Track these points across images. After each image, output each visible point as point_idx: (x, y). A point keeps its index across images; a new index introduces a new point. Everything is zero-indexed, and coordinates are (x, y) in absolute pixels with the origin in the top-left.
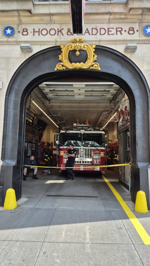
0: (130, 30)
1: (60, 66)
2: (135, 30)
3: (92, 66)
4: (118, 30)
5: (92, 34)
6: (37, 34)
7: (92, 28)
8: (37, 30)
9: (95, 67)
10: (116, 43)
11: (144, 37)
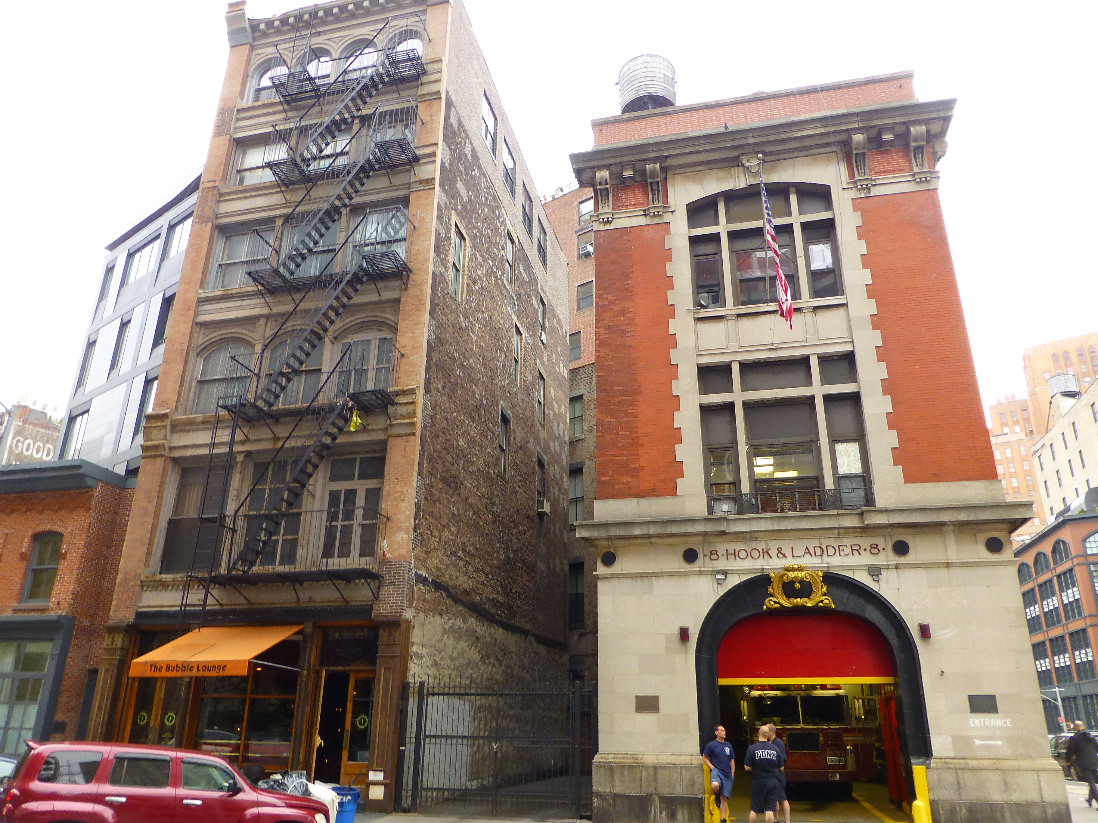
0: (872, 548)
1: (772, 603)
2: (880, 548)
3: (822, 602)
4: (854, 548)
5: (815, 555)
6: (731, 558)
7: (815, 547)
8: (731, 551)
9: (826, 603)
10: (854, 568)
11: (894, 559)
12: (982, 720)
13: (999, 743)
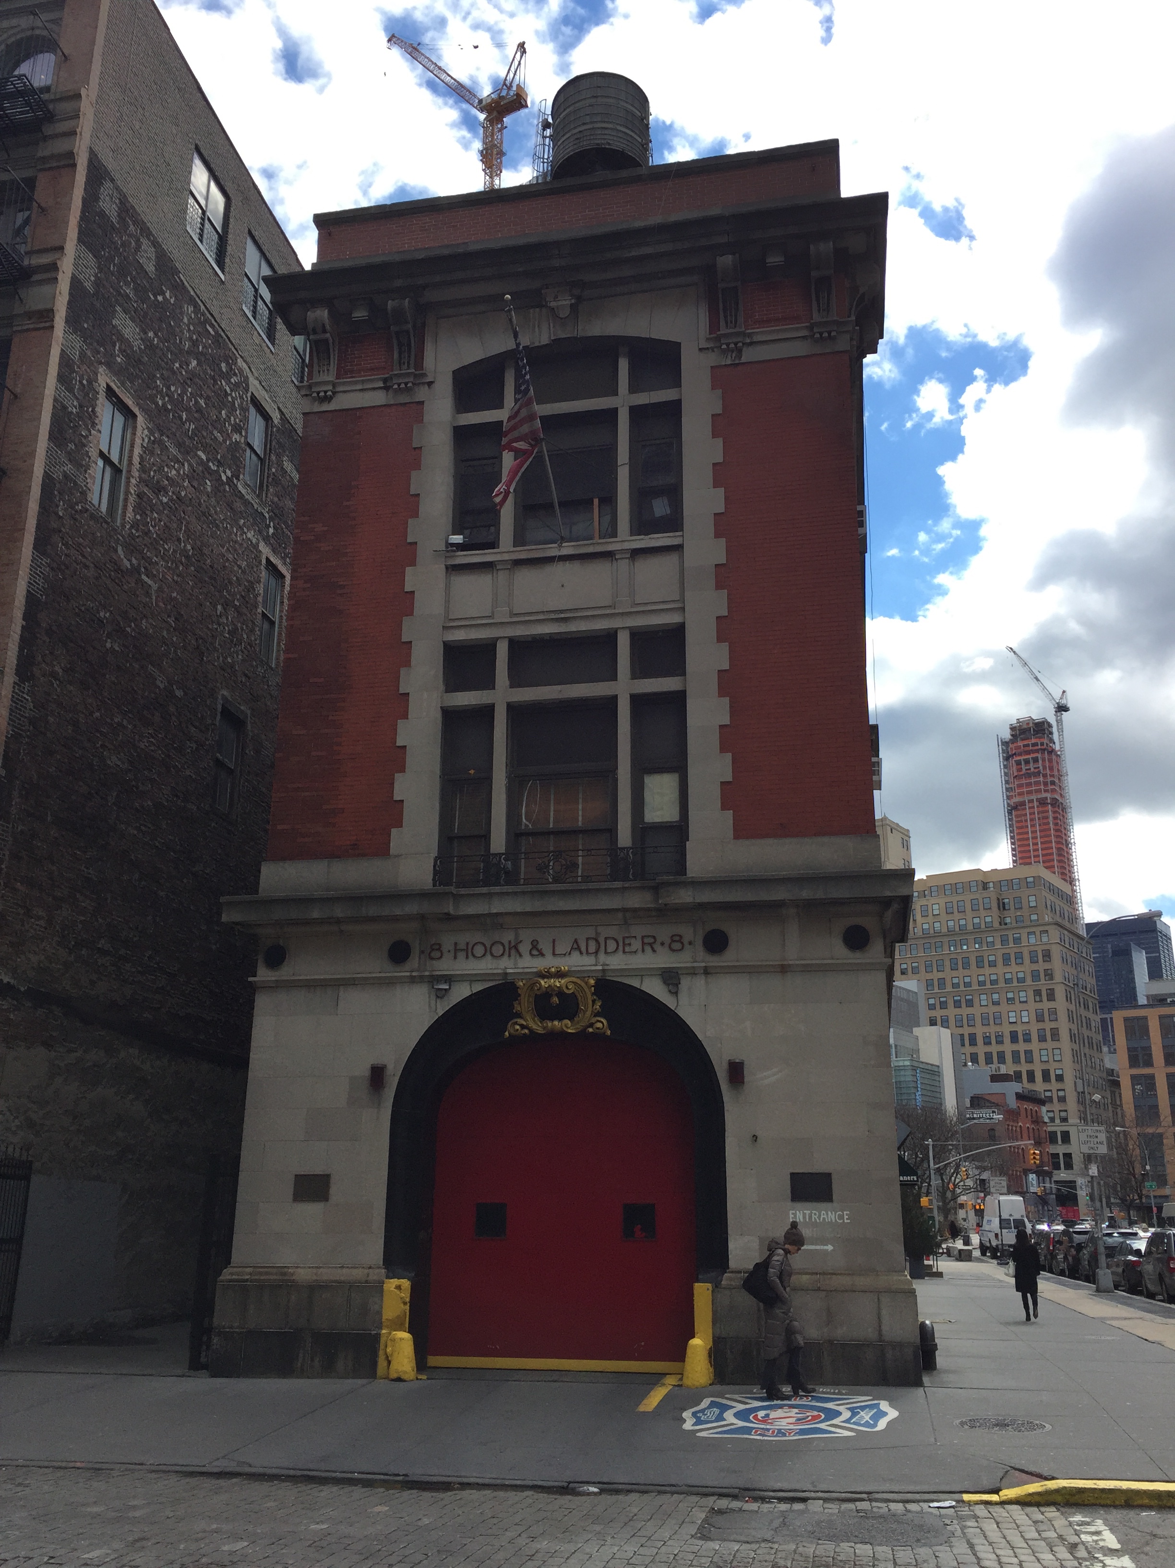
0: (673, 941)
1: (518, 1027)
2: (686, 941)
3: (591, 1025)
4: (646, 940)
5: (587, 953)
6: (461, 955)
7: (587, 939)
8: (462, 946)
9: (598, 1028)
10: (642, 973)
11: (704, 959)
12: (807, 1212)
13: (830, 1248)
